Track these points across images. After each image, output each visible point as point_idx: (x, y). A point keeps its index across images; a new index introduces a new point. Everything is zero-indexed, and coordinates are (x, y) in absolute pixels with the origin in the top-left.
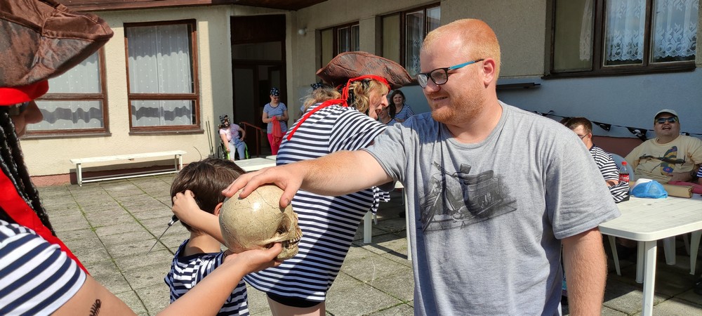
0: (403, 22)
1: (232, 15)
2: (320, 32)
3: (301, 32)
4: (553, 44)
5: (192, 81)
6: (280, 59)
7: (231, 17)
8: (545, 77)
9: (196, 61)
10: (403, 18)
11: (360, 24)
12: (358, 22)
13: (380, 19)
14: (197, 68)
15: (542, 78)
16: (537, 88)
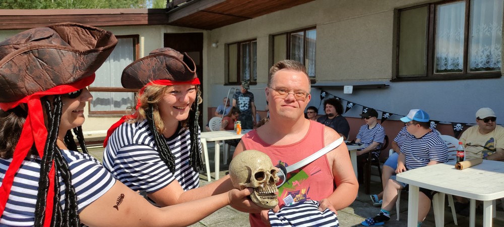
0: (289, 40)
1: (165, 32)
2: (228, 45)
4: (398, 57)
8: (393, 81)
10: (289, 37)
11: (258, 41)
12: (256, 39)
13: (272, 37)
15: (391, 81)
16: (387, 88)
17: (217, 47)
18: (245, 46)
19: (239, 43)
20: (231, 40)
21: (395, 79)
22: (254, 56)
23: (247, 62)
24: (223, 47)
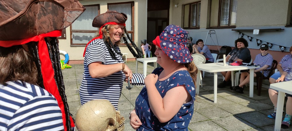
2: (184, 6)
3: (176, 6)
5: (132, 26)
6: (167, 17)
7: (148, 0)
8: (287, 26)
9: (134, 18)
11: (201, 2)
14: (134, 21)
15: (285, 26)
16: (283, 31)
17: (178, 6)
18: (194, 6)
19: (190, 4)
20: (186, 2)
21: (289, 25)
22: (199, 12)
23: (195, 15)
24: (181, 7)
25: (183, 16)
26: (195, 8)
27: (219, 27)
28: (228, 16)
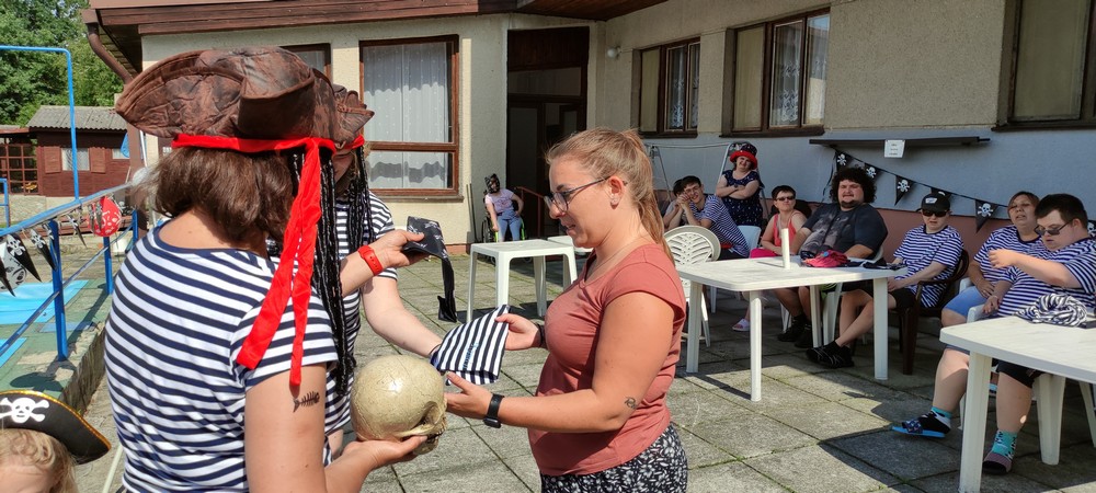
0: (770, 38)
1: (511, 28)
2: (640, 53)
3: (611, 53)
4: (1014, 75)
5: (450, 124)
6: (579, 94)
7: (509, 32)
8: (999, 128)
9: (457, 96)
10: (770, 32)
11: (702, 42)
12: (698, 39)
13: (734, 34)
14: (457, 105)
15: (993, 129)
16: (984, 146)
17: (618, 56)
18: (675, 54)
19: (662, 48)
20: (646, 41)
21: (1005, 125)
22: (694, 76)
23: (679, 88)
24: (630, 57)
25: (637, 91)
26: (681, 62)
27: (766, 131)
28: (797, 92)
